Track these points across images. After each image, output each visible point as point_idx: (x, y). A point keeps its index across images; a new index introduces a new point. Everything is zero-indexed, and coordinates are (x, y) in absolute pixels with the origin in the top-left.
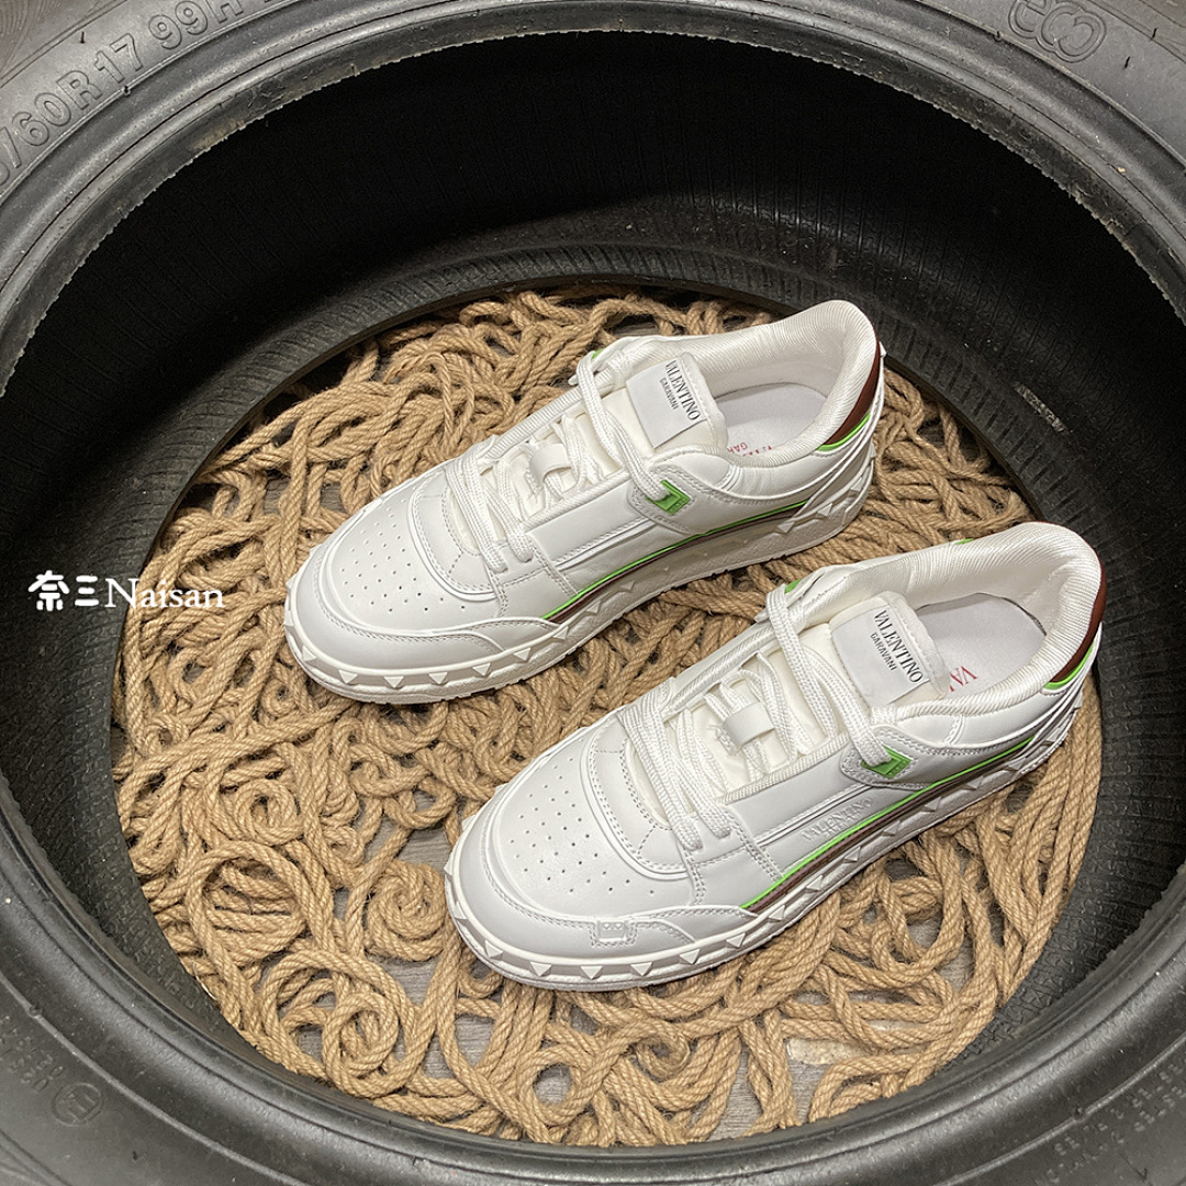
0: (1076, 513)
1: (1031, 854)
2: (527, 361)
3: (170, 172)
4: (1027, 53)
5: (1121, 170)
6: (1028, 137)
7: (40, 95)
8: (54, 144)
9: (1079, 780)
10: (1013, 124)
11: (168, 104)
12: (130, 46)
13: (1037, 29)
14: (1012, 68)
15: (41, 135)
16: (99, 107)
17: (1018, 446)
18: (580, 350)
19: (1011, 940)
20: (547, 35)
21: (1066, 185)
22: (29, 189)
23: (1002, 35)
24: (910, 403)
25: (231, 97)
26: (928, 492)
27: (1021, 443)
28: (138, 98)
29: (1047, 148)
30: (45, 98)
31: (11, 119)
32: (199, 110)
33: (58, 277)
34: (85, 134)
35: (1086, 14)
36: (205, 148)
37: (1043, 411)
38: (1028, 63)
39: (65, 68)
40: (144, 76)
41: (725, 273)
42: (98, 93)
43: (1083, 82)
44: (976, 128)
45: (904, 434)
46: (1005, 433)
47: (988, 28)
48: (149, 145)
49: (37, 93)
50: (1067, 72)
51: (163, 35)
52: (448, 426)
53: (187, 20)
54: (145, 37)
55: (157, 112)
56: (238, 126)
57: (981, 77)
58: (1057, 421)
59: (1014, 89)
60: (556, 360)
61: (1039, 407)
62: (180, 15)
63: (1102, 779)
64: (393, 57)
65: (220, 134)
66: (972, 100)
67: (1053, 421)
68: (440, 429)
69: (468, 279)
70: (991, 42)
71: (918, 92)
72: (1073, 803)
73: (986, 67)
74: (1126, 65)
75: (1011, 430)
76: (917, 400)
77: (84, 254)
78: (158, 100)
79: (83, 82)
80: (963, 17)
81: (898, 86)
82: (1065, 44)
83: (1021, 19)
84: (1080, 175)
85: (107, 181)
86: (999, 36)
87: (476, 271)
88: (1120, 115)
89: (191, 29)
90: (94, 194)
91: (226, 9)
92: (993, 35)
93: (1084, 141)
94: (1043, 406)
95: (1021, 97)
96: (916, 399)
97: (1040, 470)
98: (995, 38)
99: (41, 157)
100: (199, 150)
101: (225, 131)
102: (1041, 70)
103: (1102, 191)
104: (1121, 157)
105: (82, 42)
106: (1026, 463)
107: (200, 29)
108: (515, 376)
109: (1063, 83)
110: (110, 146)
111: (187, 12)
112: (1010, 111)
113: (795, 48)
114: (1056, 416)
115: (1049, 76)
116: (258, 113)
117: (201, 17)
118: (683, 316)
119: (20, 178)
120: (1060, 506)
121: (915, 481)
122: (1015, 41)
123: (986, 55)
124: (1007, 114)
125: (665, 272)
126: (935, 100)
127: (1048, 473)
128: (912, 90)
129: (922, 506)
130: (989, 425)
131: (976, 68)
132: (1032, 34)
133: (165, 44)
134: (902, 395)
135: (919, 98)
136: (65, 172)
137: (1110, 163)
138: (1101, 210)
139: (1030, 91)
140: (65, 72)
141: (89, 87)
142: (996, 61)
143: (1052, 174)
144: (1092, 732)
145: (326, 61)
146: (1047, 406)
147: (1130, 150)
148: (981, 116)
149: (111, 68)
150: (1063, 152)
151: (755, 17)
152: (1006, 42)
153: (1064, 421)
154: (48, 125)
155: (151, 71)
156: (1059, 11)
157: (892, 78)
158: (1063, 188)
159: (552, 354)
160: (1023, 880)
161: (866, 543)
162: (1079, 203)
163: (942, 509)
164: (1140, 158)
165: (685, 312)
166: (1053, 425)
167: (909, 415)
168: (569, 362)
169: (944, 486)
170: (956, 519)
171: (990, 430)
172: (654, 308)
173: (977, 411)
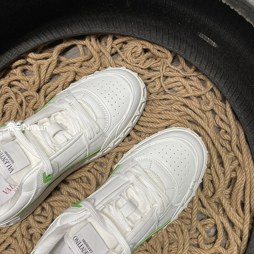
0: (230, 85)
18: (54, 68)
19: (237, 229)
24: (167, 55)
27: (207, 63)
37: (209, 41)
41: (93, 26)
45: (167, 65)
46: (201, 62)
58: (214, 43)
60: (47, 73)
61: (207, 40)
67: (213, 44)
76: (169, 53)
94: (209, 39)
106: (211, 71)
114: (214, 41)
118: (84, 42)
120: (225, 85)
121: (175, 81)
125: (72, 32)
129: (179, 88)
130: (195, 60)
134: (163, 52)
146: (210, 38)
153: (216, 43)
159: (45, 72)
160: (237, 211)
163: (185, 88)
165: (85, 40)
166: (213, 46)
167: (167, 58)
168: (52, 72)
169: (184, 81)
170: (191, 93)
171: (196, 62)
172: (74, 42)
173: (190, 56)
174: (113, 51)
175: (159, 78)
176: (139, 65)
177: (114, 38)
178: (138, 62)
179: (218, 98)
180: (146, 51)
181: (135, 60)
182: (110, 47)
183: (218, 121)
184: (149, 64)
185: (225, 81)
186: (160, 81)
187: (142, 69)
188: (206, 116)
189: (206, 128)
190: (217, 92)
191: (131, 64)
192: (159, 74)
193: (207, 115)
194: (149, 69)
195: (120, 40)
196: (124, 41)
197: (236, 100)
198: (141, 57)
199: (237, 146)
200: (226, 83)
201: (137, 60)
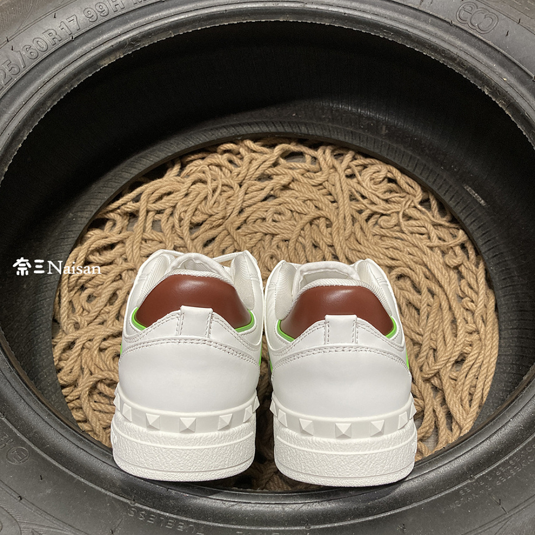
0: (489, 239)
1: (465, 389)
2: (246, 170)
3: (90, 73)
4: (464, 30)
5: (505, 79)
6: (464, 66)
7: (35, 38)
8: (40, 59)
9: (488, 356)
10: (458, 60)
11: (90, 45)
12: (75, 20)
13: (468, 20)
14: (458, 37)
15: (35, 55)
16: (60, 45)
17: (463, 209)
18: (269, 165)
19: (455, 428)
20: (256, 22)
21: (481, 87)
22: (28, 77)
23: (453, 22)
24: (416, 191)
25: (117, 43)
26: (423, 230)
27: (465, 208)
28: (78, 41)
29: (472, 70)
30: (37, 40)
31: (22, 48)
32: (103, 48)
33: (38, 114)
34: (54, 56)
35: (490, 14)
36: (105, 64)
37: (476, 197)
38: (465, 35)
39: (46, 28)
40: (80, 33)
41: (334, 133)
42: (60, 39)
43: (488, 42)
44: (442, 62)
45: (413, 204)
46: (457, 204)
47: (447, 20)
48: (81, 62)
49: (34, 38)
50: (482, 38)
51: (90, 16)
52: (210, 197)
53: (101, 10)
54: (82, 17)
55: (85, 48)
56: (120, 56)
57: (444, 40)
58: (483, 201)
59: (458, 46)
60: (258, 170)
61: (475, 195)
62: (97, 8)
63: (499, 355)
64: (189, 29)
65: (112, 58)
66: (440, 50)
67: (481, 201)
68: (206, 198)
69: (221, 133)
70: (448, 25)
71: (416, 47)
72: (485, 366)
73: (447, 37)
74: (507, 35)
75: (461, 203)
77: (50, 106)
78: (86, 43)
79: (54, 34)
80: (436, 15)
81: (408, 45)
82: (481, 26)
83: (462, 16)
84: (486, 82)
85: (62, 76)
86: (452, 23)
87: (225, 130)
88: (505, 56)
89: (102, 14)
90: (56, 81)
91: (117, 6)
92: (449, 23)
93: (488, 67)
94: (476, 194)
95: (461, 49)
96: (418, 189)
97: (473, 220)
98: (450, 24)
99: (35, 64)
100: (102, 65)
101: (114, 57)
102: (470, 37)
103: (496, 89)
104: (505, 74)
105: (55, 17)
106: (467, 217)
107: (106, 14)
108: (240, 176)
109: (480, 43)
110: (64, 61)
111: (101, 7)
112: (456, 55)
113: (363, 29)
114: (483, 199)
115: (473, 39)
116: (129, 51)
117: (106, 9)
118: (316, 153)
119: (24, 72)
120: (482, 236)
121: (417, 225)
122: (459, 25)
123: (447, 31)
124: (455, 56)
125: (308, 132)
126: (424, 51)
127: (477, 221)
128: (414, 47)
129: (421, 236)
130: (450, 200)
131: (442, 37)
132: (467, 22)
133: (90, 20)
134: (412, 187)
135: (417, 50)
136: (44, 71)
137: (500, 76)
138: (496, 97)
139: (465, 46)
140: (47, 29)
141: (56, 36)
142: (451, 34)
143: (475, 82)
144: (494, 335)
145: (159, 30)
146: (478, 195)
147: (509, 71)
148: (444, 57)
149: (66, 28)
150: (480, 72)
151: (346, 15)
152: (455, 26)
153: (486, 201)
154: (38, 51)
155: (84, 31)
156: (478, 12)
157: (405, 41)
158: (480, 88)
159: (257, 167)
160: (462, 400)
161: (394, 250)
162: (487, 94)
163: (429, 238)
164: (513, 74)
165: (317, 151)
166: (481, 203)
167: (415, 196)
168: (264, 171)
169: (430, 227)
170: (436, 242)
171: (451, 202)
172: (303, 149)
173: (445, 194)
174: (349, 171)
175: (398, 213)
176: (377, 193)
177: (354, 159)
178: (376, 190)
179: (470, 260)
180: (391, 180)
181: (374, 187)
182: (347, 164)
183: (464, 286)
184: (388, 196)
185: (483, 232)
186: (398, 216)
187: (378, 197)
188: (449, 276)
189: (446, 286)
190: (471, 252)
191: (367, 189)
192: (399, 208)
193: (451, 275)
194: (387, 201)
195: (361, 161)
196: (366, 163)
197: (493, 257)
198: (382, 185)
199: (482, 316)
200: (485, 235)
201: (376, 186)
